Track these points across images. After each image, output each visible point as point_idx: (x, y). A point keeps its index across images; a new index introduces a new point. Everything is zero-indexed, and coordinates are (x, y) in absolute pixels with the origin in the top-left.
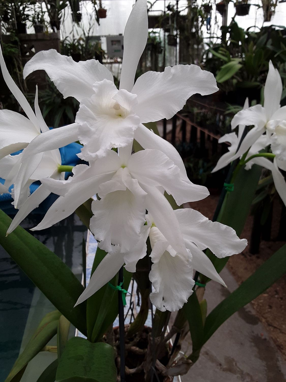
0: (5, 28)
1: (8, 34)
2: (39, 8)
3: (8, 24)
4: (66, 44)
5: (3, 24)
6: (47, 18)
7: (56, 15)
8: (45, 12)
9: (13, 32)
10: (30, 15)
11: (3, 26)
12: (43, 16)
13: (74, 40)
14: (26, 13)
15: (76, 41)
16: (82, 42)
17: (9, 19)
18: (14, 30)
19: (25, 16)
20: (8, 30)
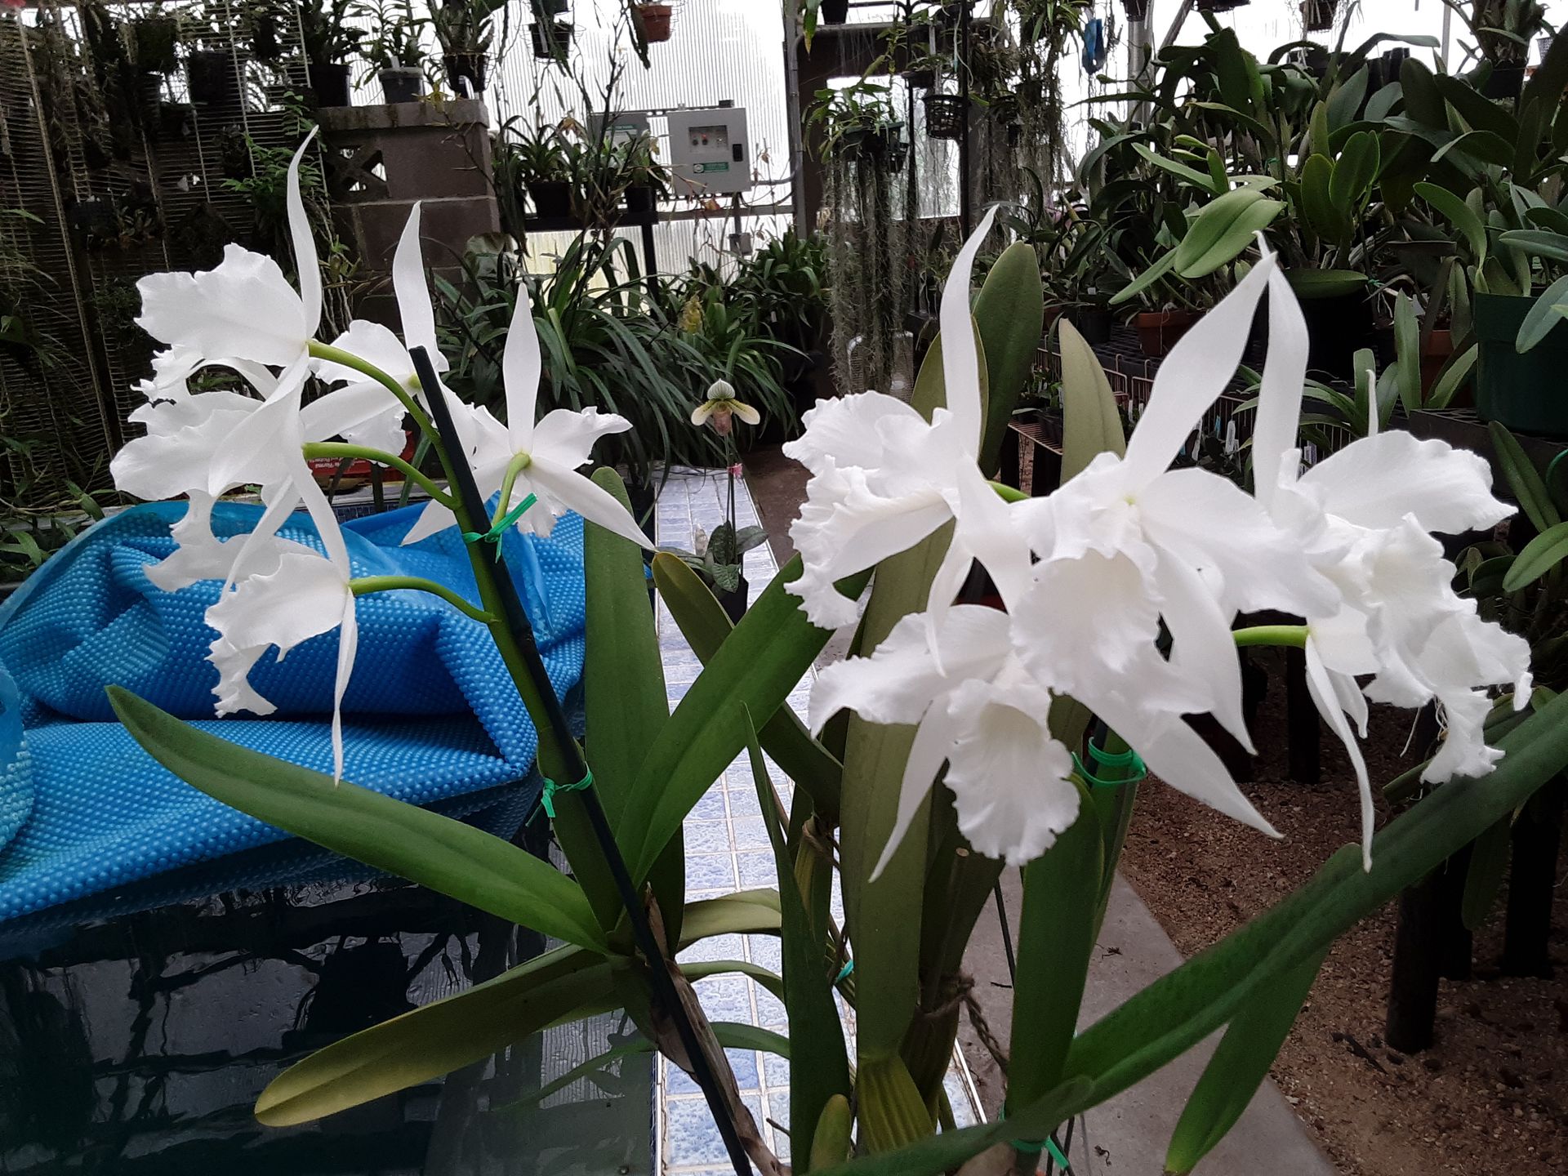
0: (263, 89)
1: (275, 108)
2: (398, 7)
3: (276, 70)
4: (511, 147)
5: (254, 72)
6: (431, 44)
7: (469, 32)
8: (421, 22)
9: (296, 102)
10: (365, 33)
11: (255, 78)
12: (414, 37)
13: (542, 130)
14: (345, 23)
15: (549, 132)
16: (571, 138)
17: (275, 51)
18: (297, 91)
19: (344, 38)
20: (274, 93)
